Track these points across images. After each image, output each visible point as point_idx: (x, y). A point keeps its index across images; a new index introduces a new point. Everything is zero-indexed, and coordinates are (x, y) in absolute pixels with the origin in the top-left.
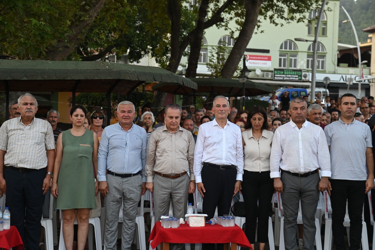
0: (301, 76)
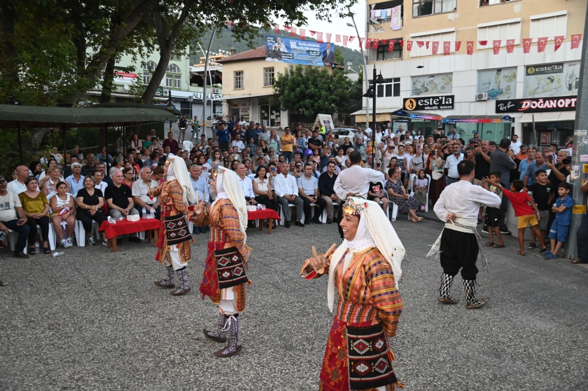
0: (162, 92)
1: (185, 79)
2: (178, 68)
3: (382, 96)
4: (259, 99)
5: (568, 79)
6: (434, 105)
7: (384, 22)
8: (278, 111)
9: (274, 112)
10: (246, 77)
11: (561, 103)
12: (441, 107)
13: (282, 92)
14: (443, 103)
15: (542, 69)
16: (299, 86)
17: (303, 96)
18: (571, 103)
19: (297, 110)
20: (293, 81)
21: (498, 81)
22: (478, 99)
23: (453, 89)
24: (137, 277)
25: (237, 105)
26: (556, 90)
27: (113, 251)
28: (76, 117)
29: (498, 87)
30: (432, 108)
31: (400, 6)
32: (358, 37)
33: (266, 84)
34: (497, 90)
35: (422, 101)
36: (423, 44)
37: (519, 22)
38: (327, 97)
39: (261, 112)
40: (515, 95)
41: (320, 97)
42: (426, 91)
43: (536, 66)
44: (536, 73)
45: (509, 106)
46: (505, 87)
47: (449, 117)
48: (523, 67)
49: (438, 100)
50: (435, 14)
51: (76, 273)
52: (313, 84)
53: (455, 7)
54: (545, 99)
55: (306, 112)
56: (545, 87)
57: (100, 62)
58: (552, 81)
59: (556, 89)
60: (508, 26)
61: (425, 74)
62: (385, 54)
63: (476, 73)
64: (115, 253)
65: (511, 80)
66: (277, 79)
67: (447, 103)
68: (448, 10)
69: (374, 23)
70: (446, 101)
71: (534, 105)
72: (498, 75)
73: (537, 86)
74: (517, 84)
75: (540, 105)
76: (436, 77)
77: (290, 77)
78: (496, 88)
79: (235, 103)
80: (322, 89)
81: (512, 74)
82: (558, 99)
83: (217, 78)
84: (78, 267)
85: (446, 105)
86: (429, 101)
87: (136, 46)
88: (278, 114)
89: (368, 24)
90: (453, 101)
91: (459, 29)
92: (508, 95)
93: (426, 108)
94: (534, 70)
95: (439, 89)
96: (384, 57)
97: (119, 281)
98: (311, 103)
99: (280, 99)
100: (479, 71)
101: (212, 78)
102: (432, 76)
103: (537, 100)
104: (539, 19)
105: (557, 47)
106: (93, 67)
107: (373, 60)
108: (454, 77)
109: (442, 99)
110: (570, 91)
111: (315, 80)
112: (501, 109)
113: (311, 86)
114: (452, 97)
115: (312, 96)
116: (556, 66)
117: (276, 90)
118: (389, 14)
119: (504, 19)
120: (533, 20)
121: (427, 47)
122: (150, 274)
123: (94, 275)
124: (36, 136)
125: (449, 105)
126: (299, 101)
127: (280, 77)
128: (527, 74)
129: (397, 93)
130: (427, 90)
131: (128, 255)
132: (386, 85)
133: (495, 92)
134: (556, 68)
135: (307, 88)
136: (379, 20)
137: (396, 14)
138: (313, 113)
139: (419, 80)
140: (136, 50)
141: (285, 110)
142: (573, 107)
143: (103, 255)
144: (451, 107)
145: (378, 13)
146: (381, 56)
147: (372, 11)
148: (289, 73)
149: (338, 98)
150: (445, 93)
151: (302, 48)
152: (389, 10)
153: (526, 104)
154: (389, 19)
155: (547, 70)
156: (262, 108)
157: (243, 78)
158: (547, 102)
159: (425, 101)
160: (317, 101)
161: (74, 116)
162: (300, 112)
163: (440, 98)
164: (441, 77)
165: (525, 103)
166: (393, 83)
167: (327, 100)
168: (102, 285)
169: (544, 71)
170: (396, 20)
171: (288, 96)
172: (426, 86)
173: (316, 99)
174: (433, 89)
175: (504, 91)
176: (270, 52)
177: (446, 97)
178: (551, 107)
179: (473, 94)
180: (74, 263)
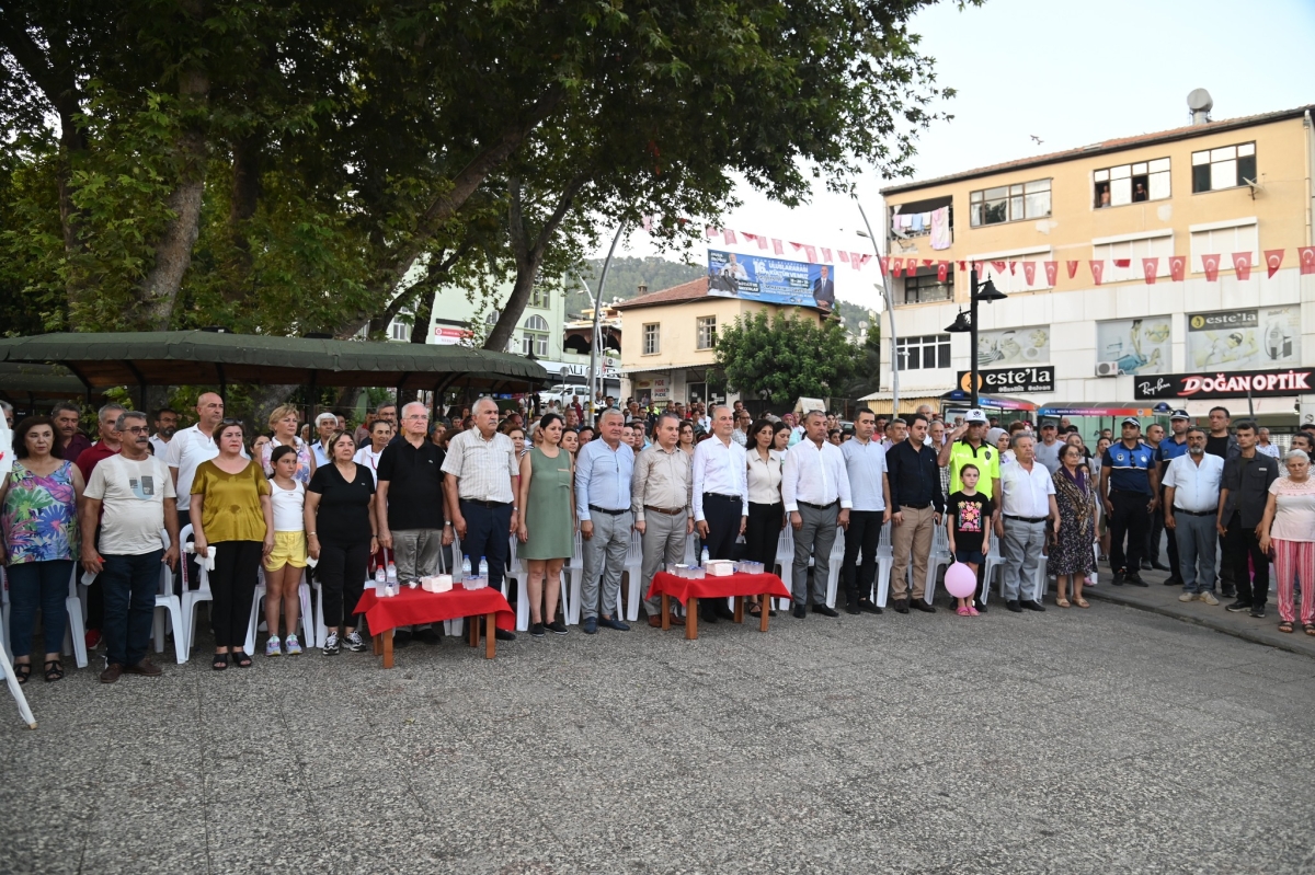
1: (556, 339)
2: (544, 321)
3: (918, 367)
4: (688, 373)
5: (1268, 338)
6: (1016, 384)
7: (918, 235)
8: (722, 394)
9: (714, 396)
10: (664, 334)
11: (1260, 383)
12: (1030, 388)
13: (730, 360)
14: (1034, 380)
15: (1218, 320)
16: (761, 348)
17: (769, 366)
18: (1279, 382)
19: (757, 392)
20: (751, 340)
21: (1136, 340)
22: (1099, 374)
23: (1052, 356)
24: (432, 752)
25: (647, 384)
26: (1247, 359)
27: (383, 666)
28: (333, 357)
29: (1137, 351)
30: (1012, 389)
31: (947, 208)
32: (878, 255)
33: (700, 347)
34: (1136, 358)
35: (994, 376)
36: (1004, 267)
37: (1168, 237)
38: (813, 369)
39: (690, 397)
40: (1170, 366)
41: (800, 368)
42: (999, 359)
43: (1205, 315)
44: (1207, 327)
45: (1160, 387)
46: (1151, 352)
47: (1048, 406)
48: (1183, 315)
49: (1023, 375)
50: (1011, 221)
51: (276, 728)
52: (787, 345)
53: (1048, 209)
54: (1228, 375)
55: (775, 396)
56: (1227, 354)
57: (398, 260)
58: (1239, 341)
59: (1248, 356)
60: (1150, 242)
61: (997, 327)
62: (920, 292)
63: (1093, 326)
64: (388, 671)
65: (1161, 340)
66: (721, 336)
67: (1041, 379)
68: (1036, 216)
69: (900, 238)
70: (1038, 376)
71: (1208, 385)
72: (1136, 330)
73: (1210, 351)
74: (1174, 346)
75: (1220, 385)
76: (1017, 332)
77: (745, 333)
78: (1133, 353)
79: (644, 380)
80: (804, 354)
81: (1161, 328)
82: (1253, 374)
83: (613, 339)
84: (286, 709)
85: (1038, 383)
86: (1007, 377)
87: (473, 274)
88: (722, 399)
89: (888, 238)
90: (1052, 376)
91: (1059, 247)
92: (1156, 367)
93: (1001, 389)
94: (1202, 321)
95: (1025, 355)
96: (917, 297)
97: (382, 763)
98: (783, 380)
99: (726, 371)
100: (1100, 322)
101: (604, 339)
102: (1012, 331)
103: (1213, 376)
104: (1206, 232)
105: (1272, 271)
106: (384, 271)
107: (899, 302)
108: (1053, 332)
109: (1031, 373)
110: (1274, 361)
111: (790, 339)
112: (1145, 392)
113: (784, 348)
114: (1051, 370)
115: (785, 367)
116: (1244, 315)
117: (719, 357)
118: (926, 222)
119: (1139, 231)
120: (1195, 233)
121: (1013, 273)
122: (470, 742)
123: (320, 740)
124: (262, 407)
125: (1045, 383)
126: (761, 377)
127: (728, 335)
128: (1191, 329)
129: (945, 361)
130: (1001, 357)
131: (417, 679)
132: (925, 348)
133: (1131, 360)
134: (1244, 319)
135: (776, 352)
136: (907, 233)
137: (939, 222)
138: (787, 397)
139: (985, 338)
140: (473, 281)
141: (735, 392)
142: (1283, 390)
143: (358, 677)
144: (1049, 387)
145: (907, 220)
146: (912, 295)
147: (896, 217)
148: (744, 326)
149: (833, 371)
150: (1037, 361)
151: (777, 273)
152: (926, 216)
153: (1193, 384)
154: (927, 231)
155: (1229, 322)
156: (693, 389)
157: (658, 336)
158: (1232, 380)
159: (999, 376)
160: (795, 376)
161: (330, 353)
162: (763, 396)
163: (1028, 371)
164: (1026, 334)
165: (1189, 381)
166: (936, 344)
167: (814, 374)
168: (333, 776)
169: (1223, 323)
170: (940, 232)
171: (742, 366)
172: (999, 348)
173: (793, 371)
174: (1014, 354)
175: (1149, 359)
176: (716, 280)
177: (1039, 369)
178: (1241, 389)
179: (1090, 364)
180: (281, 697)
